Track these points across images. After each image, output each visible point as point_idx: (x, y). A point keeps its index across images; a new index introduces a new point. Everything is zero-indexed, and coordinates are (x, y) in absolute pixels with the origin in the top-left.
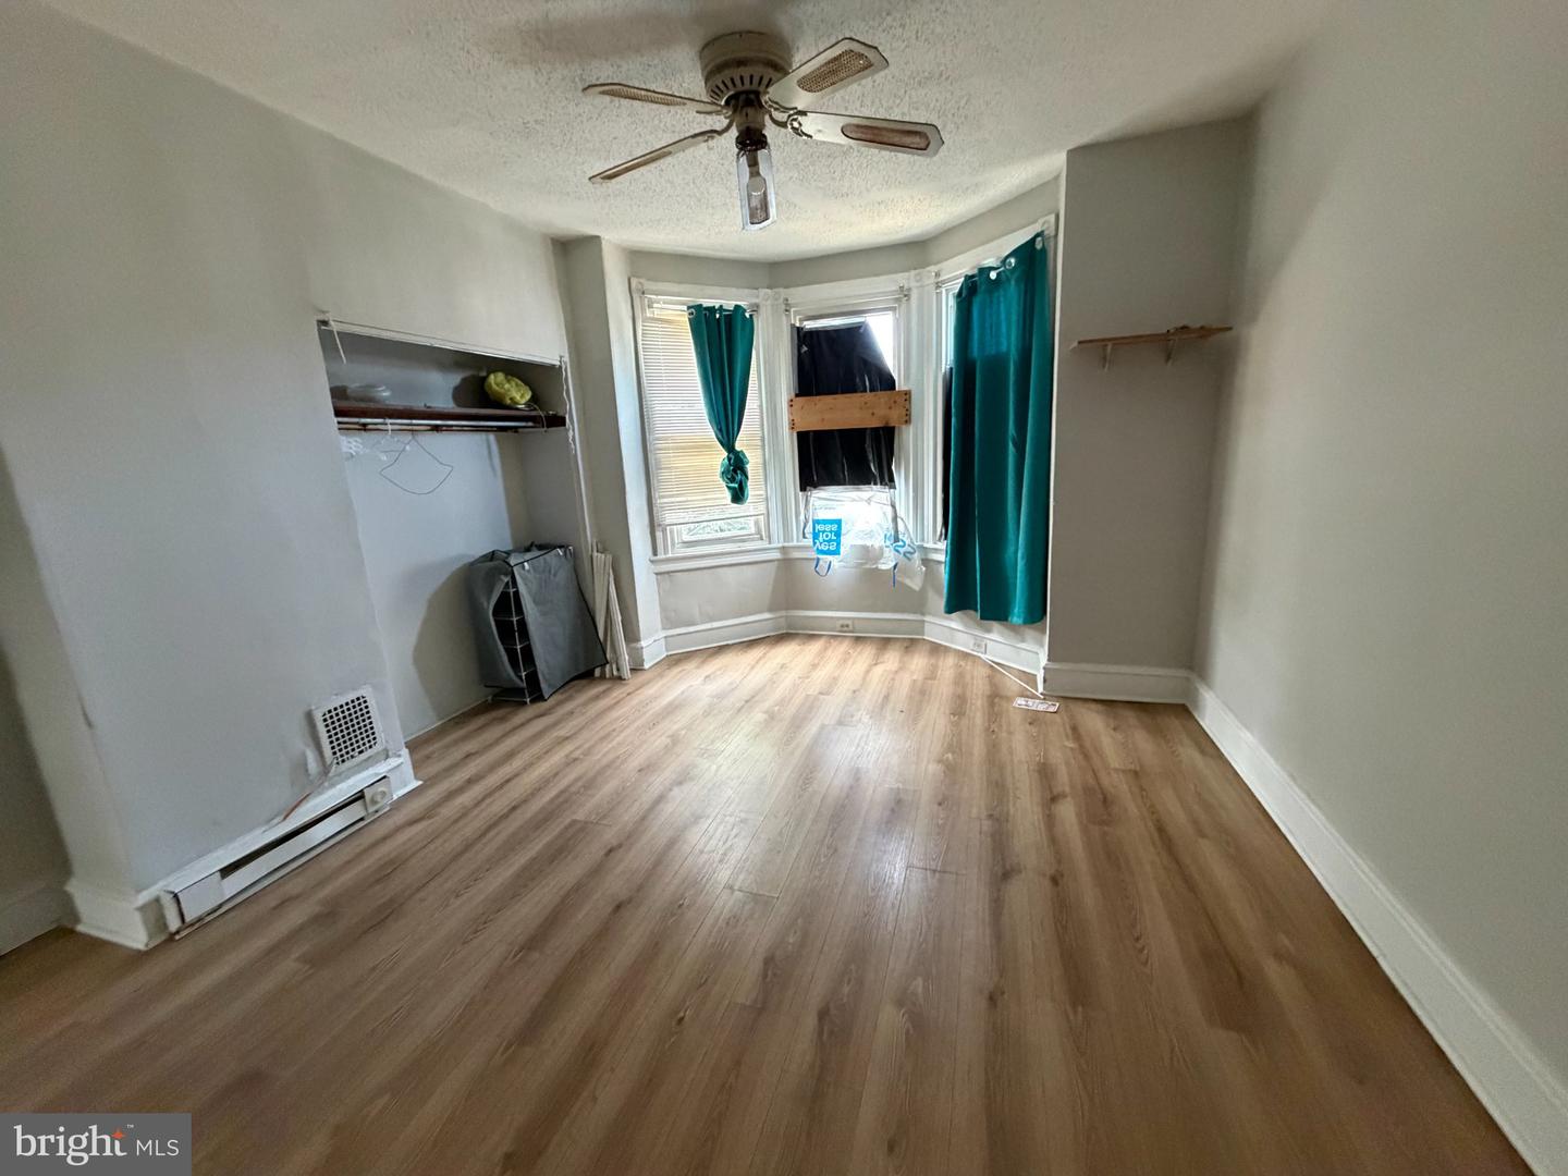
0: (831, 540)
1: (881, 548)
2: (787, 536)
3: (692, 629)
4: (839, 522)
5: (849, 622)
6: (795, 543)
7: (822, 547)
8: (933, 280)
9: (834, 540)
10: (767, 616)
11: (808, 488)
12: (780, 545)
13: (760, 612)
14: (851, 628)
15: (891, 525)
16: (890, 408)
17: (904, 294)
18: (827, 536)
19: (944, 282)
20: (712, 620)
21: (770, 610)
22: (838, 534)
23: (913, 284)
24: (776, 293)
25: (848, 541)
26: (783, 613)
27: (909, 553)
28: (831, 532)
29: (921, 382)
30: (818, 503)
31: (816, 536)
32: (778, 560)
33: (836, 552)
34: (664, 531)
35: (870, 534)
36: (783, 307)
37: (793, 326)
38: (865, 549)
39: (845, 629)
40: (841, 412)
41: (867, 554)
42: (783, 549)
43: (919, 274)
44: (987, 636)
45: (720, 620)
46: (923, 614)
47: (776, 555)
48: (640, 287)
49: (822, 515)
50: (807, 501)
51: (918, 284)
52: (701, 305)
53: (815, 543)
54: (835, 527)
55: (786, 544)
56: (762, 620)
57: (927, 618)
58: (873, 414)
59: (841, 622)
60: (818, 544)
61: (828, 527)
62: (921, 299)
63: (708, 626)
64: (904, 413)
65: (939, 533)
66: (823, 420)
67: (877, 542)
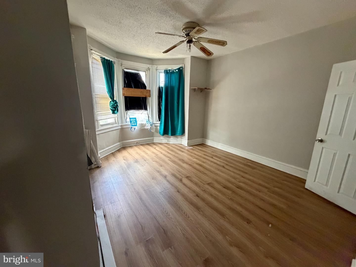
0: (134, 123)
1: (145, 124)
2: (122, 122)
3: (104, 150)
4: (135, 118)
5: (138, 142)
6: (124, 124)
7: (133, 124)
8: (155, 68)
9: (135, 123)
10: (119, 143)
11: (127, 110)
12: (121, 125)
13: (117, 143)
14: (138, 143)
15: (148, 119)
16: (147, 93)
17: (149, 69)
18: (133, 122)
19: (158, 69)
20: (108, 146)
21: (119, 142)
22: (136, 121)
23: (151, 68)
24: (119, 60)
25: (138, 123)
26: (122, 142)
27: (152, 124)
28: (134, 121)
29: (152, 88)
30: (130, 114)
31: (131, 122)
32: (120, 129)
33: (136, 125)
34: (98, 122)
35: (142, 121)
36: (120, 64)
37: (123, 70)
38: (142, 124)
39: (137, 143)
40: (135, 93)
41: (142, 125)
42: (121, 126)
43: (152, 66)
44: (170, 139)
45: (110, 146)
46: (153, 137)
47: (120, 127)
48: (90, 47)
49: (131, 117)
50: (127, 114)
51: (152, 68)
52: (105, 58)
53: (131, 124)
54: (135, 120)
55: (122, 124)
56: (117, 145)
57: (154, 138)
58: (143, 94)
59: (136, 142)
60: (132, 124)
61: (133, 120)
62: (152, 71)
63: (107, 148)
64: (149, 95)
65: (157, 120)
66: (132, 94)
67: (144, 122)
